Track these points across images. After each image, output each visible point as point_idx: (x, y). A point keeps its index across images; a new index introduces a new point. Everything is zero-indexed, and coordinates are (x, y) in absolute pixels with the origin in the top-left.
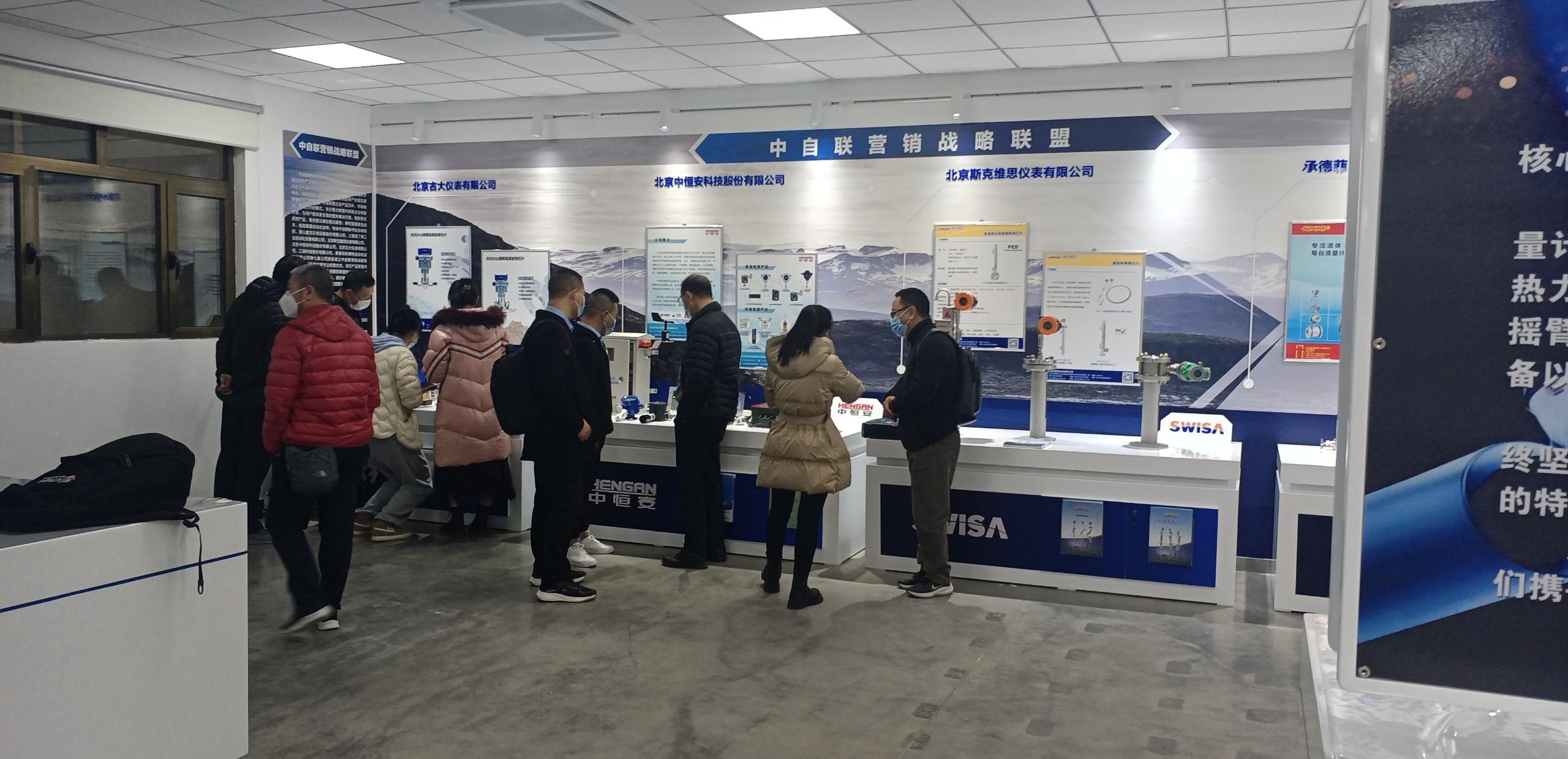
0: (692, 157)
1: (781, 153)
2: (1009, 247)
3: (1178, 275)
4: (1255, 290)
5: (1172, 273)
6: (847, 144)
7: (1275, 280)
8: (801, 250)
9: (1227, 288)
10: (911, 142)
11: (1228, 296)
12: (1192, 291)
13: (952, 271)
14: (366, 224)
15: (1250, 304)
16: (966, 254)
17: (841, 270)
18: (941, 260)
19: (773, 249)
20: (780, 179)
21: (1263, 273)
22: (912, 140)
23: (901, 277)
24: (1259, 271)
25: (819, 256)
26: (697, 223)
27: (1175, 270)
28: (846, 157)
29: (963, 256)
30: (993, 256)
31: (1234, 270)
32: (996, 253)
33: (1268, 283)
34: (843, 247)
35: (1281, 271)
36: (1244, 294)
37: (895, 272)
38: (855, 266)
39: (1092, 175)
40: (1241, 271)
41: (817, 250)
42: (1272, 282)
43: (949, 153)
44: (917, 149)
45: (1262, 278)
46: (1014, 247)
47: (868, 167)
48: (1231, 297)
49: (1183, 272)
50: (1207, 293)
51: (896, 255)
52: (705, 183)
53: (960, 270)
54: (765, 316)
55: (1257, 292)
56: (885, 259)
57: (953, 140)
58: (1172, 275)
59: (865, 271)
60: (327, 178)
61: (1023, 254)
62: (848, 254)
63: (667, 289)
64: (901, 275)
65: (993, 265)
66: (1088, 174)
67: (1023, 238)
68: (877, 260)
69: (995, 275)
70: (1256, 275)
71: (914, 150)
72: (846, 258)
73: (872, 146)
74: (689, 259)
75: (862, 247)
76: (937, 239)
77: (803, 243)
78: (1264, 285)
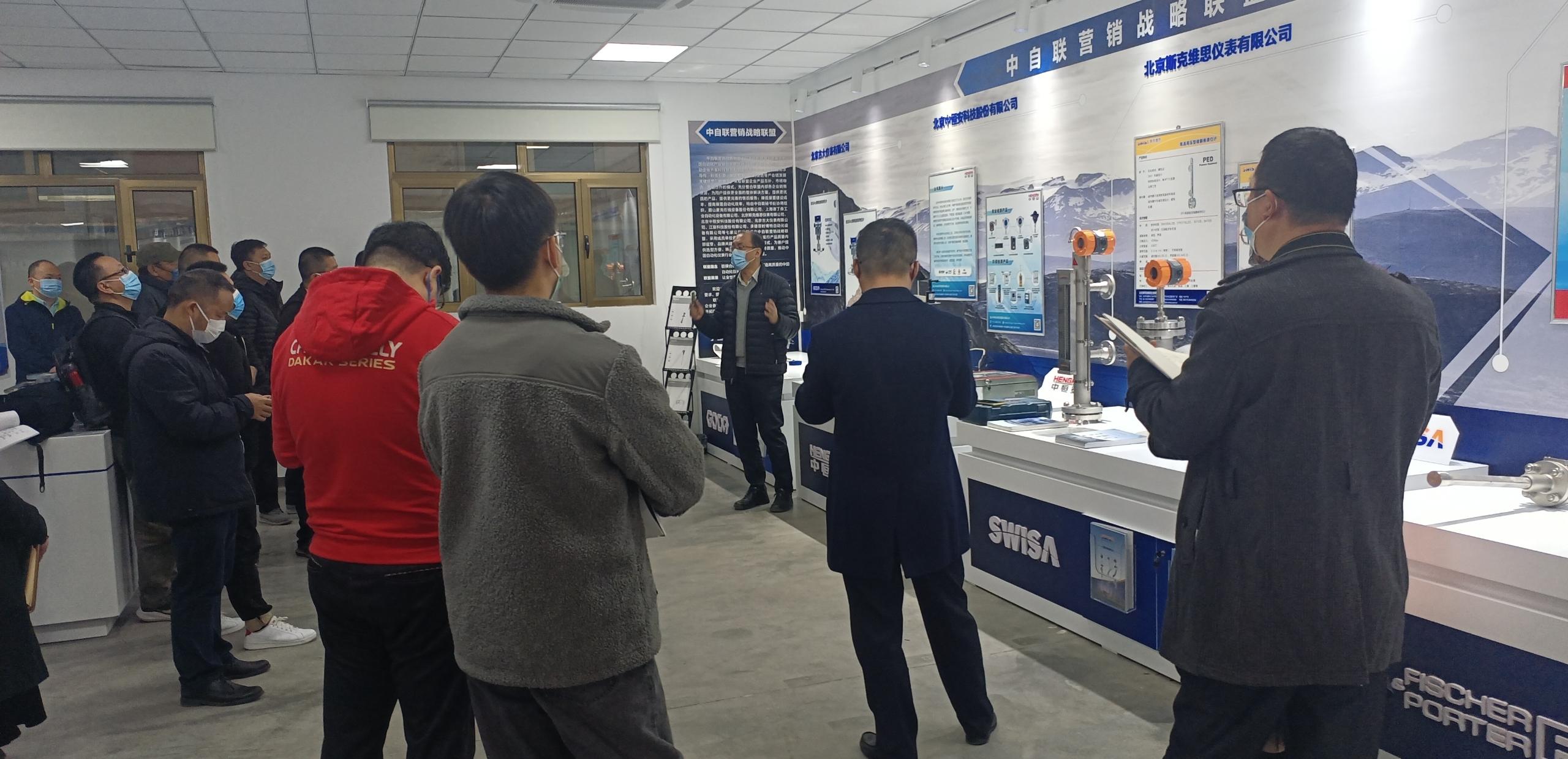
0: (957, 91)
1: (1014, 70)
2: (1204, 159)
3: (1397, 181)
4: (1508, 197)
5: (1389, 178)
6: (1062, 47)
7: (1540, 175)
8: (1031, 186)
9: (1466, 197)
10: (1114, 31)
11: (1467, 210)
12: (1417, 207)
13: (1152, 199)
14: (786, 196)
15: (1502, 221)
16: (1165, 174)
17: (1062, 207)
18: (1142, 187)
19: (1011, 187)
20: (1014, 103)
21: (1522, 165)
22: (1114, 29)
23: (1110, 212)
24: (1514, 163)
25: (1044, 192)
26: (959, 167)
27: (1392, 175)
28: (1062, 64)
29: (1160, 178)
30: (1190, 173)
31: (1476, 164)
32: (1192, 170)
33: (1528, 182)
34: (1062, 178)
35: (1549, 158)
36: (1491, 206)
37: (1104, 206)
38: (1073, 201)
39: (1290, 39)
40: (1487, 165)
41: (1043, 185)
42: (1535, 179)
43: (1148, 39)
44: (1118, 40)
45: (1519, 175)
46: (1208, 160)
47: (1079, 73)
48: (1473, 212)
49: (1405, 175)
50: (1438, 208)
51: (1106, 184)
52: (965, 119)
53: (1160, 198)
54: (1006, 268)
55: (1511, 200)
56: (1096, 189)
57: (1150, 20)
58: (1390, 182)
59: (1080, 207)
60: (739, 158)
61: (1218, 167)
62: (1065, 187)
63: (943, 243)
64: (1109, 210)
65: (1190, 189)
66: (1286, 37)
67: (1216, 145)
68: (1088, 192)
69: (1192, 202)
70: (1510, 169)
71: (1116, 41)
72: (1066, 192)
73: (1082, 45)
74: (956, 207)
75: (1077, 176)
76: (1138, 157)
77: (1032, 178)
78: (1521, 185)
